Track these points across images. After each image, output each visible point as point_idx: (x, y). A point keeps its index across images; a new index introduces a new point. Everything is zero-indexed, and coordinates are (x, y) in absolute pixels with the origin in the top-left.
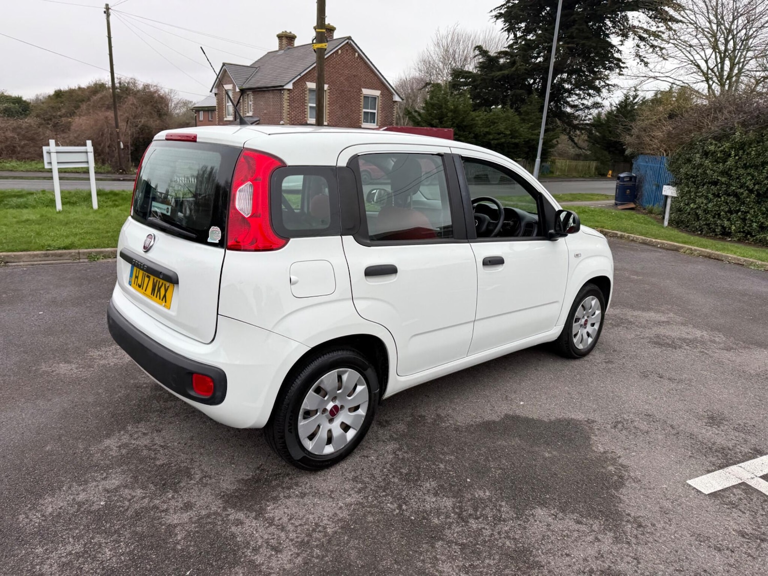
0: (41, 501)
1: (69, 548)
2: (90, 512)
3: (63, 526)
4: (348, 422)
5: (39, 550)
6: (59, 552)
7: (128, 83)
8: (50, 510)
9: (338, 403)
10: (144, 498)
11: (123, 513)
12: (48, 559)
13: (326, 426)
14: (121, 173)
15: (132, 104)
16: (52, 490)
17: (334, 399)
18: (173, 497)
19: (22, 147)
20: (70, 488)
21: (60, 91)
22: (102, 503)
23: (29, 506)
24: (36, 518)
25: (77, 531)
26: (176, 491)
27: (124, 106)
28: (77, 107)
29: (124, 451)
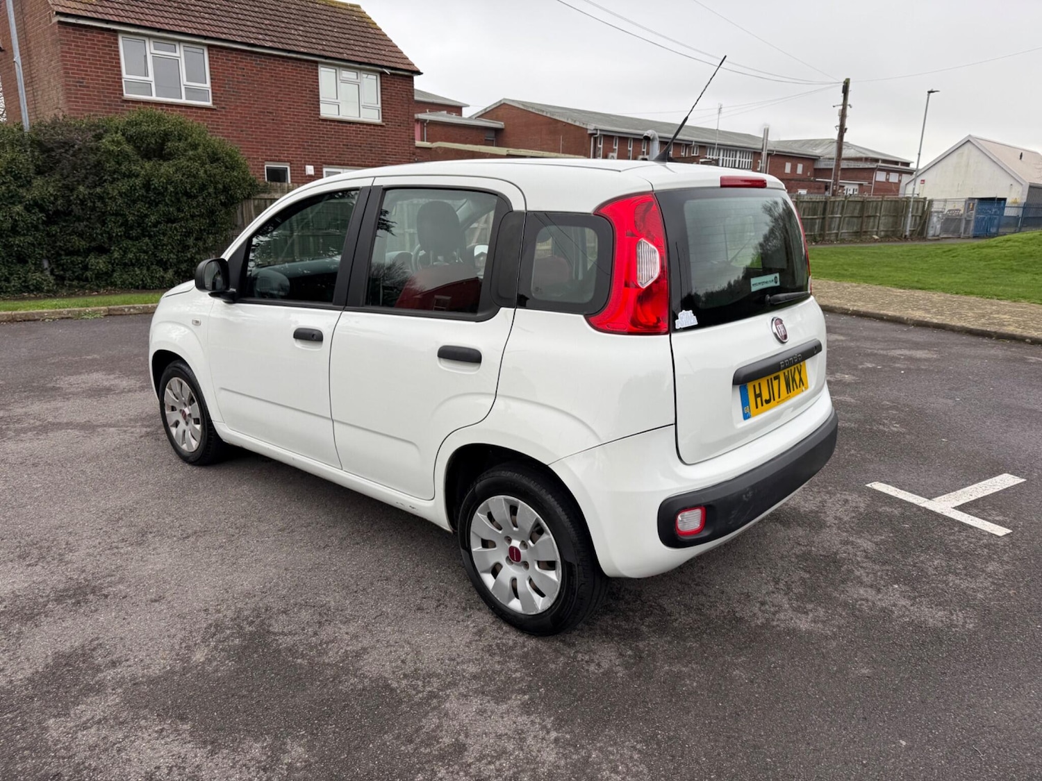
0: (940, 625)
1: (957, 582)
2: (914, 589)
3: (945, 595)
5: (980, 596)
6: (967, 585)
8: (941, 613)
10: (861, 567)
11: (893, 571)
12: (979, 587)
16: (918, 627)
18: (845, 552)
20: (903, 616)
22: (896, 586)
23: (954, 630)
24: (958, 617)
25: (939, 585)
26: (836, 554)
29: (810, 606)
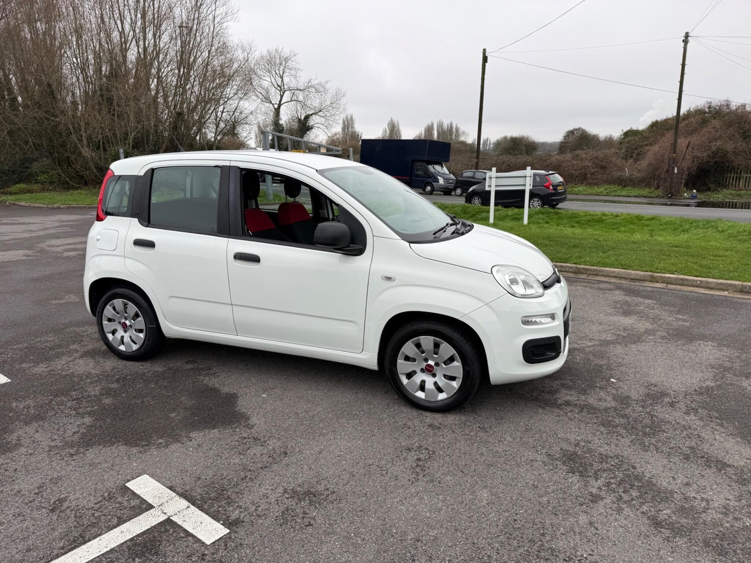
4: (133, 338)
7: (720, 107)
9: (128, 323)
13: (120, 333)
14: (670, 198)
15: (713, 128)
17: (126, 318)
19: (592, 174)
21: (657, 122)
27: (704, 130)
28: (663, 135)
